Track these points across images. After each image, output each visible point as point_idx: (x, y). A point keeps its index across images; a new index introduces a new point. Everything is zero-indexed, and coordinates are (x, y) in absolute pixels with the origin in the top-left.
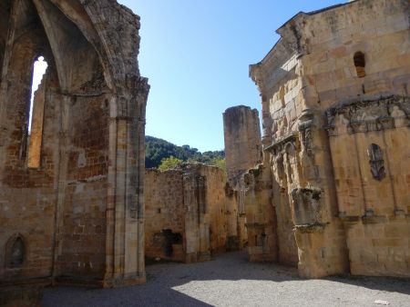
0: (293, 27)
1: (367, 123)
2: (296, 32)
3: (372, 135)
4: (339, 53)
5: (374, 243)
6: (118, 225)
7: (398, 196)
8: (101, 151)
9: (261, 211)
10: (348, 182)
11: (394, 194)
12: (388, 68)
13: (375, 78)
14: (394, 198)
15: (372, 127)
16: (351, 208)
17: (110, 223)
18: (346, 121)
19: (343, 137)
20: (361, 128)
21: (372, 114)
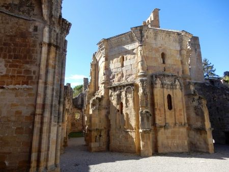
0: (141, 31)
1: (168, 84)
2: (141, 33)
3: (169, 90)
4: (157, 50)
5: (167, 138)
6: (45, 128)
7: (177, 117)
8: (28, 66)
9: (100, 122)
10: (160, 110)
11: (175, 116)
12: (173, 63)
13: (168, 66)
14: (175, 118)
15: (169, 87)
16: (160, 122)
17: (37, 126)
18: (160, 82)
19: (159, 89)
20: (165, 86)
21: (169, 81)
